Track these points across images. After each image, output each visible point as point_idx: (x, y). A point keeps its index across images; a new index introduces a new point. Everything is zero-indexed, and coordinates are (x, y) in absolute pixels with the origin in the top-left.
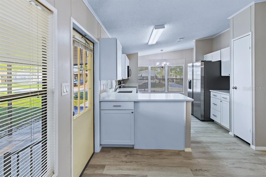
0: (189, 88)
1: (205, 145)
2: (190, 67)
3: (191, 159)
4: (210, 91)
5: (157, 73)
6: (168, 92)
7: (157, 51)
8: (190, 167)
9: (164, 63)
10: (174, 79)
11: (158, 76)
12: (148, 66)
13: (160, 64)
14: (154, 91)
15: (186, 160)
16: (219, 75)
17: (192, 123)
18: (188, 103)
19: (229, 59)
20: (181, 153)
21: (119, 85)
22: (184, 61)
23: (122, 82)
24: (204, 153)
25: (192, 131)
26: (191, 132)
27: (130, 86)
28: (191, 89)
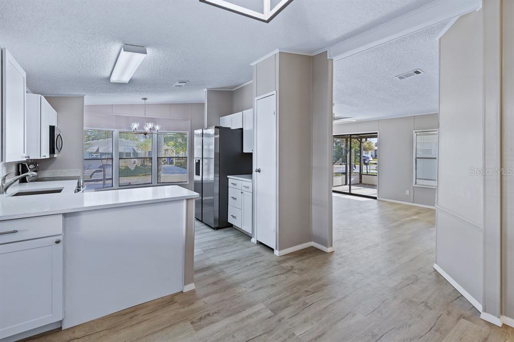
0: (196, 174)
1: (217, 269)
2: (198, 135)
3: (193, 303)
4: (228, 177)
5: (137, 146)
6: (158, 184)
7: (135, 98)
8: (191, 318)
9: (150, 125)
10: (174, 158)
11: (140, 152)
12: (112, 130)
13: (141, 127)
14: (130, 184)
15: (184, 308)
16: (239, 150)
17: (196, 237)
18: (189, 201)
19: (252, 128)
20: (176, 298)
21: (18, 174)
22: (190, 124)
23: (31, 166)
24: (214, 283)
25: (197, 251)
26: (195, 255)
27: (58, 175)
28: (199, 175)
